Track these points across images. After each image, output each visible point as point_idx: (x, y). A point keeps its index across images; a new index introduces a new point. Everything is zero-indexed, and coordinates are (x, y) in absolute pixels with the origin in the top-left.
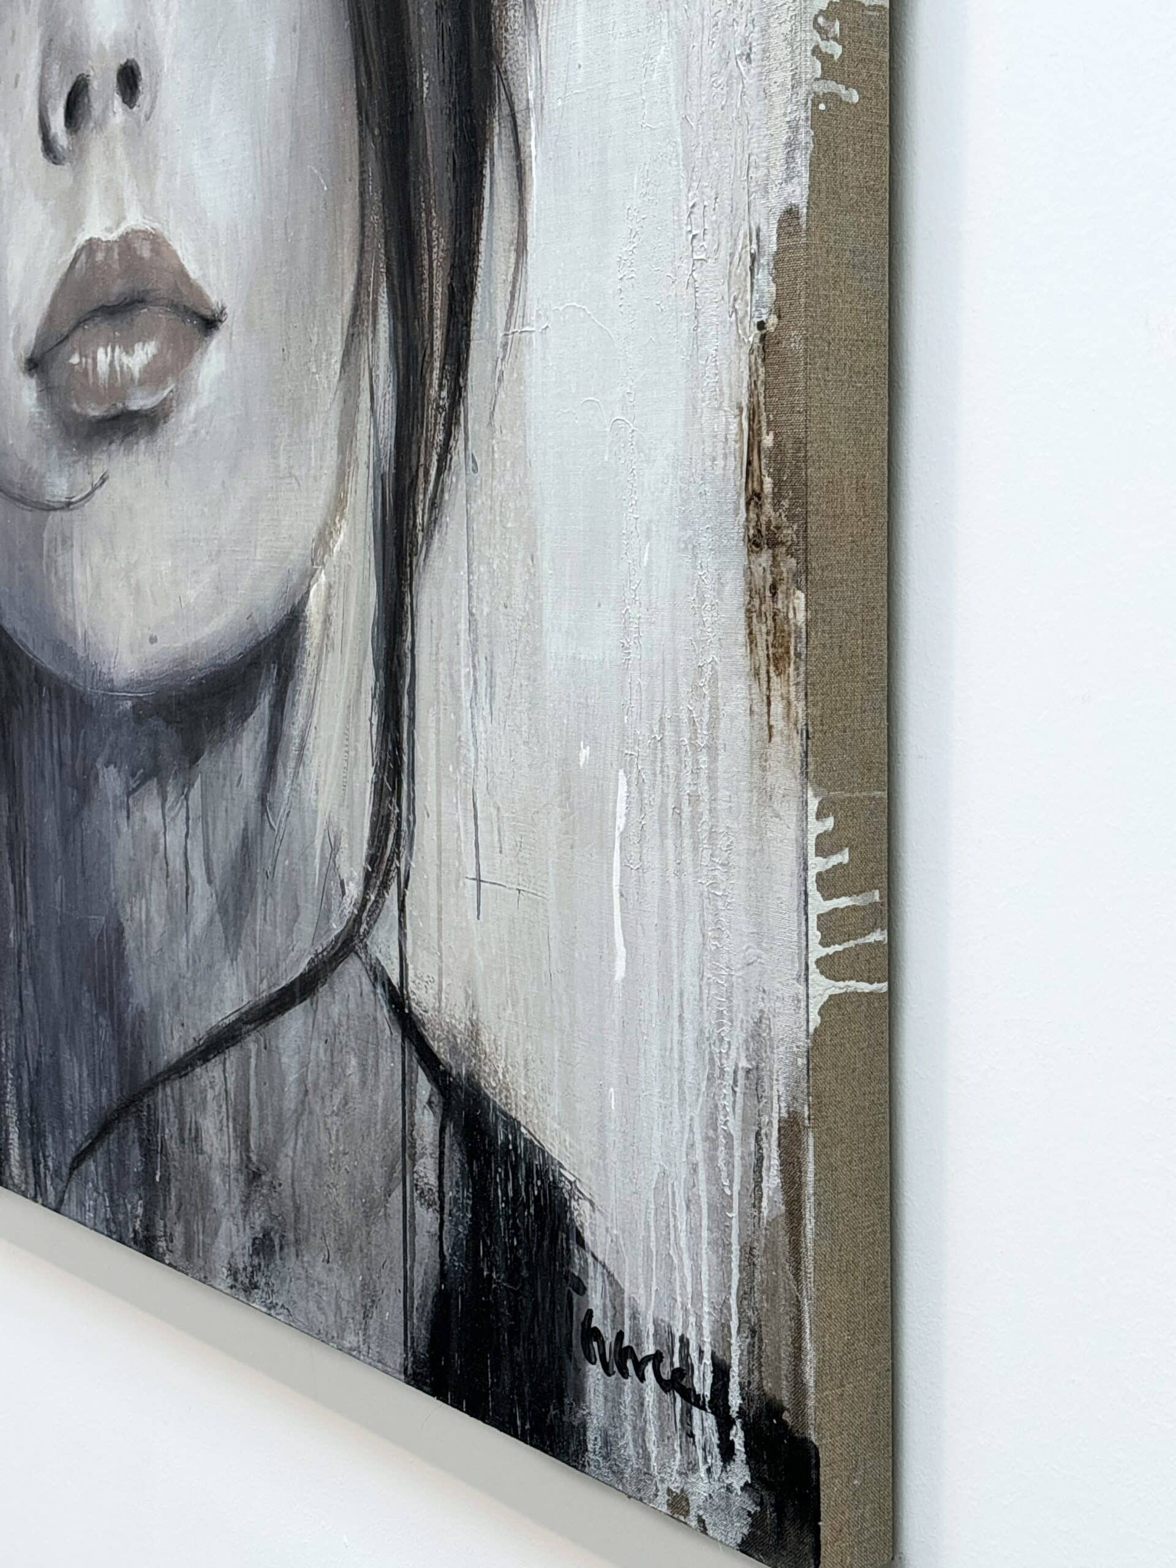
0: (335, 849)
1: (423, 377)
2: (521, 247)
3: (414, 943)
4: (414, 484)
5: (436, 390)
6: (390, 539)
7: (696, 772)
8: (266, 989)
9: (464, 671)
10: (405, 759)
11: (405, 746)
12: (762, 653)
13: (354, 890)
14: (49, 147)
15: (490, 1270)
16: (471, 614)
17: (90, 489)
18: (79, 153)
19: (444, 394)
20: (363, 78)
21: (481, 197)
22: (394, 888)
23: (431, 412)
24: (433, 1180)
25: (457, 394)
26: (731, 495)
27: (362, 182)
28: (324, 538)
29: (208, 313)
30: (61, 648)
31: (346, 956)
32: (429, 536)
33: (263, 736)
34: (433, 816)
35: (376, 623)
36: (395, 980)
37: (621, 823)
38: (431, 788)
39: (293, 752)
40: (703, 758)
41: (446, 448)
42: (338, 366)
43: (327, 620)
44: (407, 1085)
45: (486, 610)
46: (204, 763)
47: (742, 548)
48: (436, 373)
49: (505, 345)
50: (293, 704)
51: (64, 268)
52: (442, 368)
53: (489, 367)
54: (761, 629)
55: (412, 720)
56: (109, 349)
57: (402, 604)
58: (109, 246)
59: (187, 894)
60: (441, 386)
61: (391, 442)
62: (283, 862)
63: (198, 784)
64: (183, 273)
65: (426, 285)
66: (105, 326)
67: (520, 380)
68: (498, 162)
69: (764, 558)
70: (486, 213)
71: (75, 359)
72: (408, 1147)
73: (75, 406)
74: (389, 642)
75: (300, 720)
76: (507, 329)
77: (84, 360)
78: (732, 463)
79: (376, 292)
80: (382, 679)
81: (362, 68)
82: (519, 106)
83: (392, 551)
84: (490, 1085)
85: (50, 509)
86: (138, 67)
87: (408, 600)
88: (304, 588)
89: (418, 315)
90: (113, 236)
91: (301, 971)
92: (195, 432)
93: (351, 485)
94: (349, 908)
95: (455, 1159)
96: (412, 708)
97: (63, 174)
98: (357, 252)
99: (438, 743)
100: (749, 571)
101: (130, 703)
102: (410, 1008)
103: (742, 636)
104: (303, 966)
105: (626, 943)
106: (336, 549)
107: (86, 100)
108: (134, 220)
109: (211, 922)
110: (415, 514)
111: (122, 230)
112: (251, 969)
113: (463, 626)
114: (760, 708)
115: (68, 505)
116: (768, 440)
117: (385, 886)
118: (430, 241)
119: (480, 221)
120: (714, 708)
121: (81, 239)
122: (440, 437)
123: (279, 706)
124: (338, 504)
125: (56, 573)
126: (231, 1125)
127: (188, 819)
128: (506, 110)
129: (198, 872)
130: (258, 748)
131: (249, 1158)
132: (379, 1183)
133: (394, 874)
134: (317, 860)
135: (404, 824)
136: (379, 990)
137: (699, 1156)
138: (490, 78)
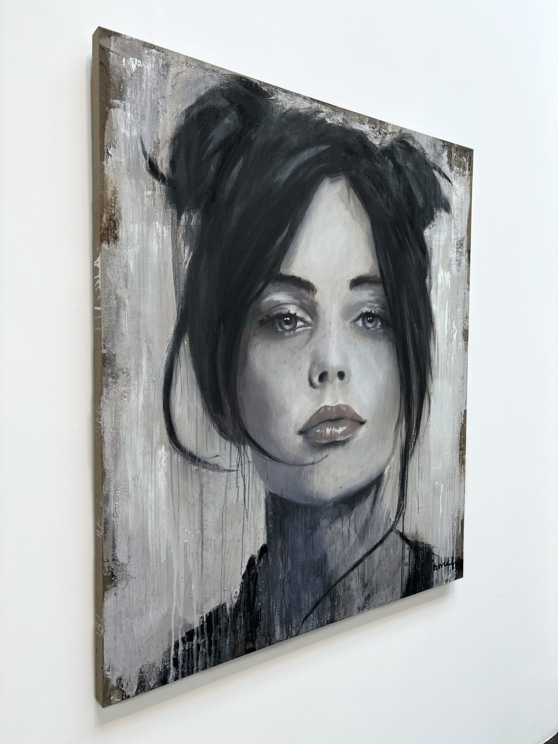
0: (389, 514)
1: (411, 431)
2: (429, 412)
3: (406, 523)
4: (409, 448)
5: (414, 432)
6: (404, 457)
7: (452, 481)
8: (370, 548)
9: (417, 476)
10: (405, 493)
11: (405, 491)
12: (461, 463)
13: (393, 520)
14: (312, 384)
15: (418, 568)
16: (419, 467)
17: (321, 459)
18: (323, 388)
19: (415, 434)
20: (402, 384)
21: (423, 405)
22: (402, 516)
23: (412, 436)
24: (408, 561)
25: (417, 434)
26: (458, 444)
27: (401, 400)
28: (389, 460)
29: (362, 421)
30: (306, 497)
31: (392, 531)
32: (411, 455)
33: (372, 499)
34: (410, 501)
35: (400, 472)
36: (401, 532)
37: (442, 491)
38: (410, 496)
39: (380, 499)
40: (453, 478)
41: (415, 442)
42: (394, 430)
43: (389, 474)
44: (403, 548)
45: (421, 466)
46: (356, 509)
47: (459, 450)
48: (414, 431)
49: (426, 426)
50: (380, 491)
51: (316, 411)
52: (415, 430)
53: (423, 429)
54: (461, 460)
55: (407, 486)
56: (331, 428)
57: (405, 468)
58: (332, 407)
59: (349, 538)
60: (415, 433)
61: (404, 442)
62: (376, 521)
63: (353, 515)
64: (355, 413)
65: (412, 417)
66: (330, 424)
67: (429, 431)
68: (426, 400)
69: (461, 451)
70: (424, 407)
71: (318, 431)
72: (403, 558)
73: (317, 441)
74: (402, 475)
75: (382, 493)
76: (427, 424)
77: (321, 431)
78: (458, 440)
79: (403, 418)
80: (401, 482)
81: (402, 383)
82: (430, 393)
83: (404, 459)
84: (419, 540)
85: (305, 465)
86: (344, 373)
87: (407, 467)
88: (384, 469)
89: (411, 421)
90: (334, 405)
91: (380, 539)
92: (357, 444)
93: (396, 450)
94: (392, 523)
95: (412, 555)
96: (407, 484)
97: (317, 391)
98: (399, 412)
99: (412, 489)
100: (459, 453)
101: (332, 503)
102: (404, 535)
103: (458, 462)
104: (381, 538)
105: (442, 507)
106: (392, 461)
107: (327, 376)
108: (341, 402)
109: (356, 541)
110: (409, 453)
111: (337, 404)
112: (367, 545)
113: (417, 469)
114: (460, 470)
115: (313, 463)
116: (462, 437)
117: (400, 516)
118: (413, 410)
119: (423, 408)
120: (455, 471)
121: (323, 405)
122: (414, 440)
123: (377, 492)
124: (393, 453)
125: (307, 480)
126: (359, 579)
127: (350, 522)
128: (428, 393)
129: (352, 532)
130: (371, 502)
131: (364, 583)
132: (396, 568)
133: (402, 513)
134: (385, 518)
135: (404, 504)
136: (398, 535)
137: (451, 532)
138: (425, 388)
